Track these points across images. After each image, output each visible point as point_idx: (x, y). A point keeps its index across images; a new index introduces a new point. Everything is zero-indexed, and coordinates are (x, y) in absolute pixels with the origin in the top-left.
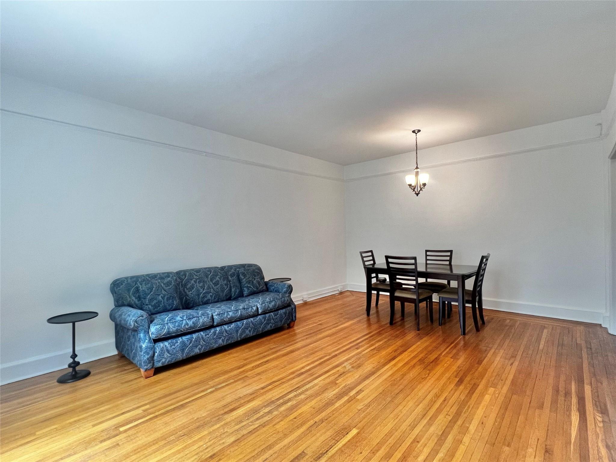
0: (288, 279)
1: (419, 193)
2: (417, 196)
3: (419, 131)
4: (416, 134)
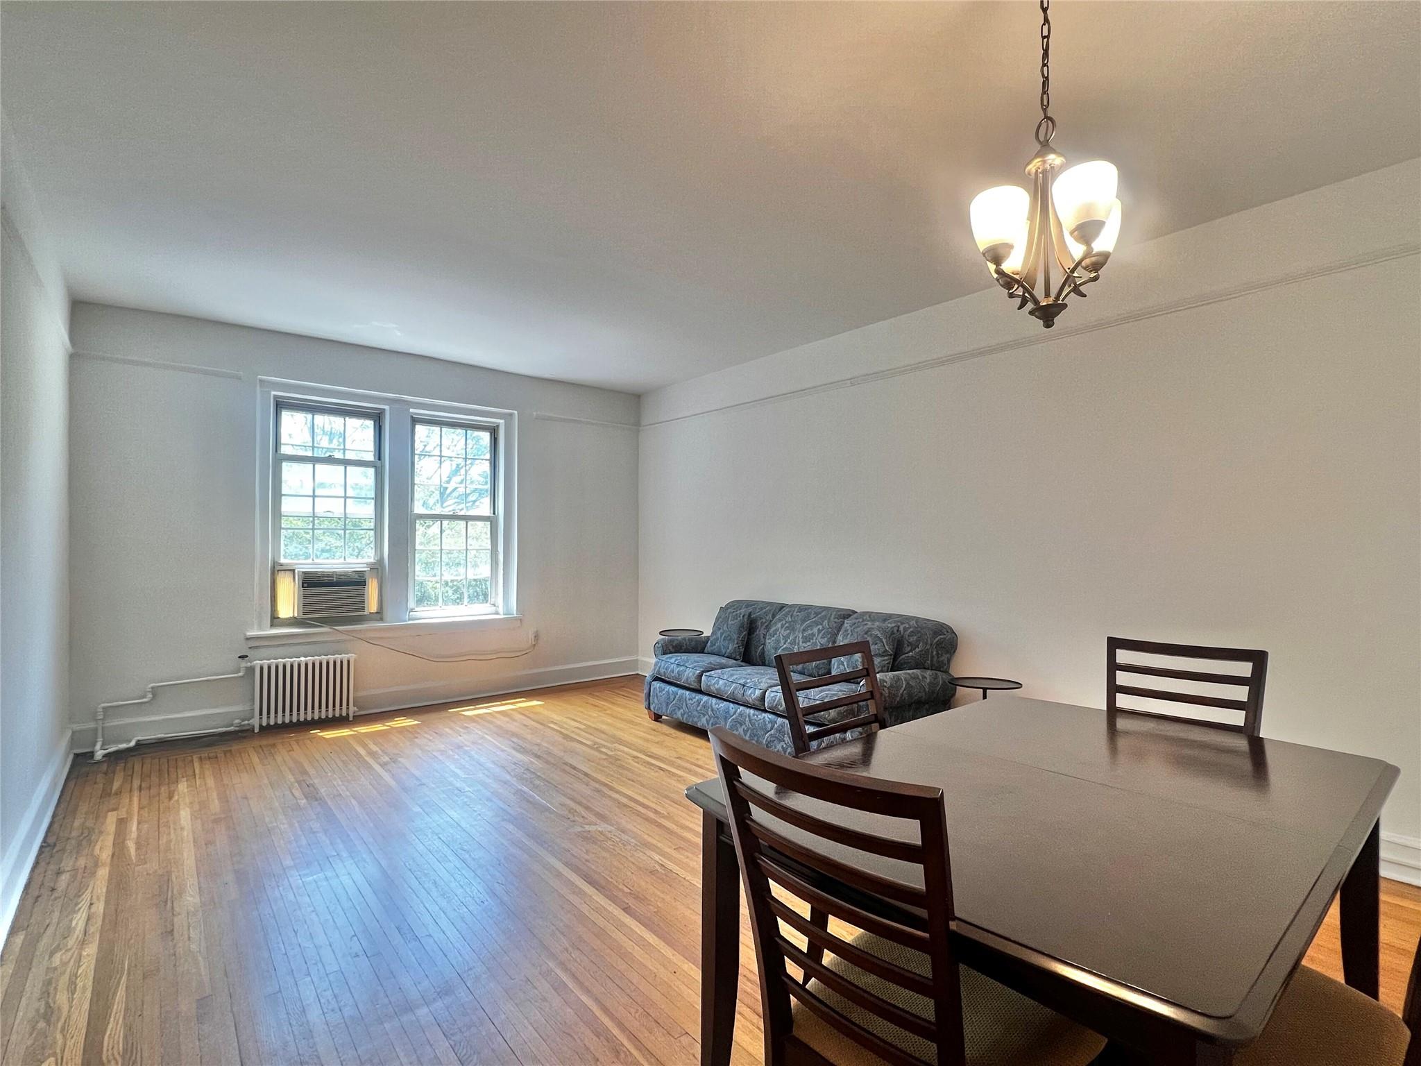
0: (1017, 686)
2: (1048, 324)
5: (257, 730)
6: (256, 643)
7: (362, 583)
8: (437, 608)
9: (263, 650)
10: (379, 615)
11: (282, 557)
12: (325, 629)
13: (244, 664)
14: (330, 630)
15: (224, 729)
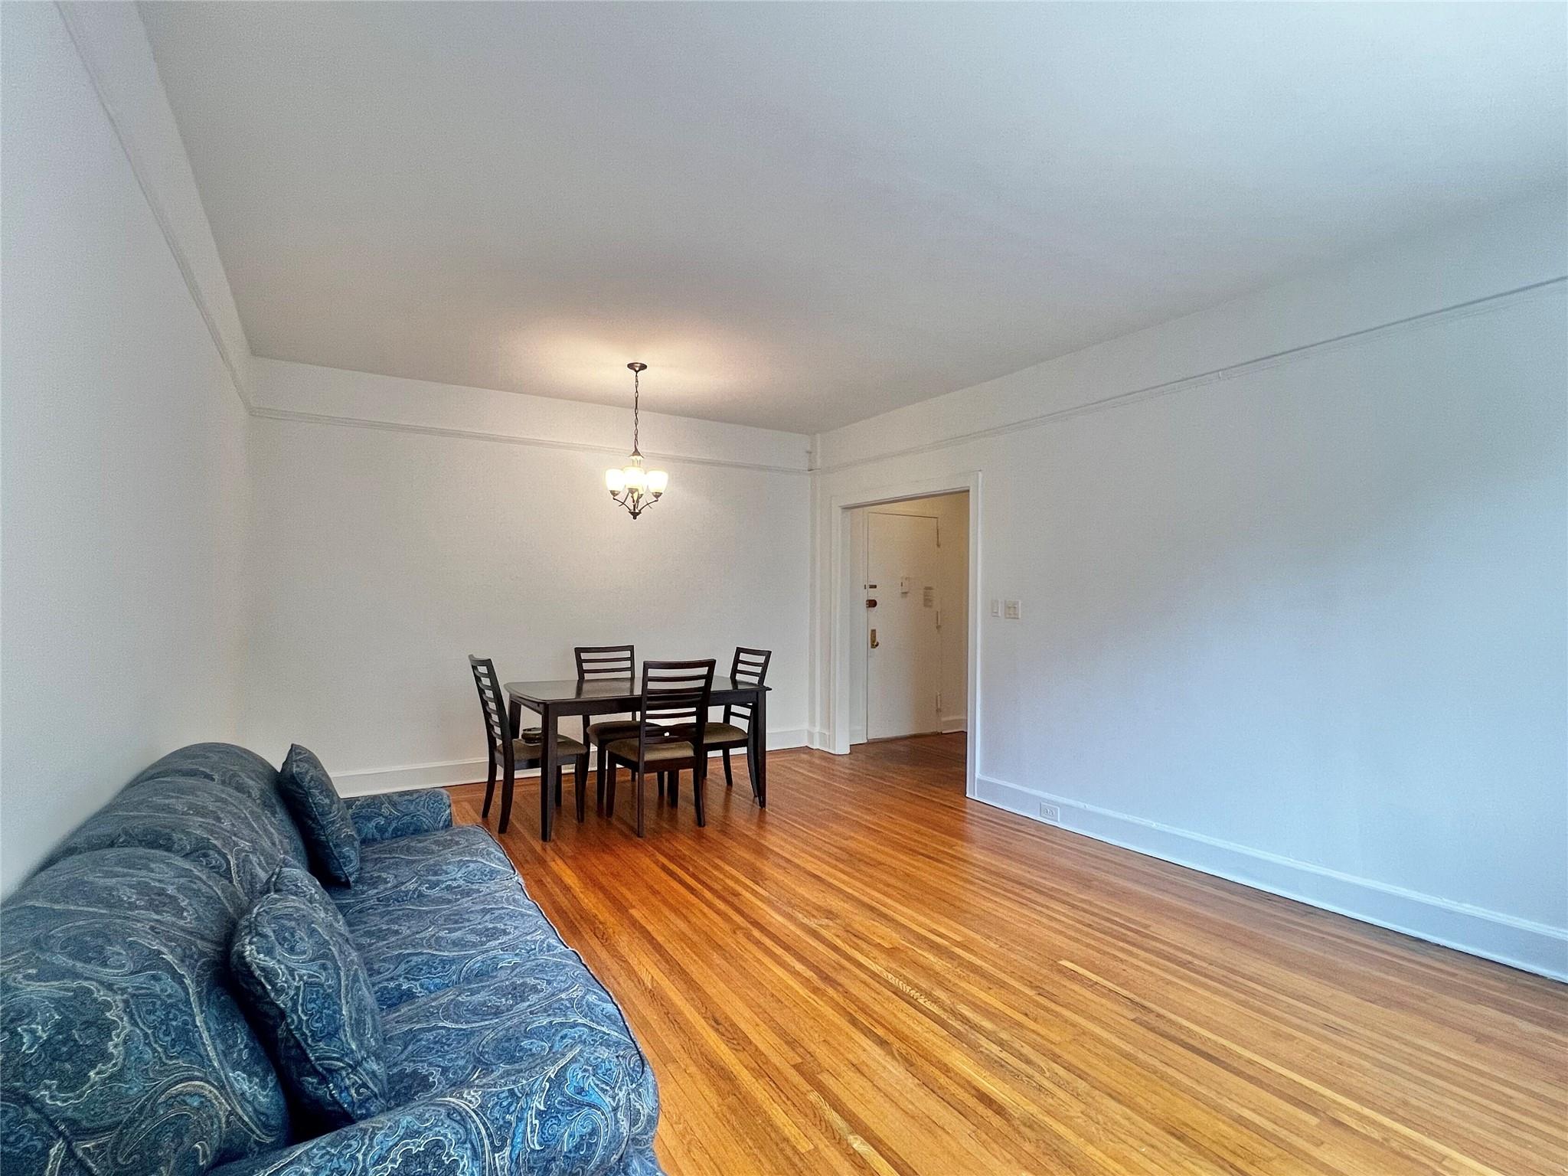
1: (638, 514)
2: (635, 518)
3: (643, 367)
4: (637, 372)
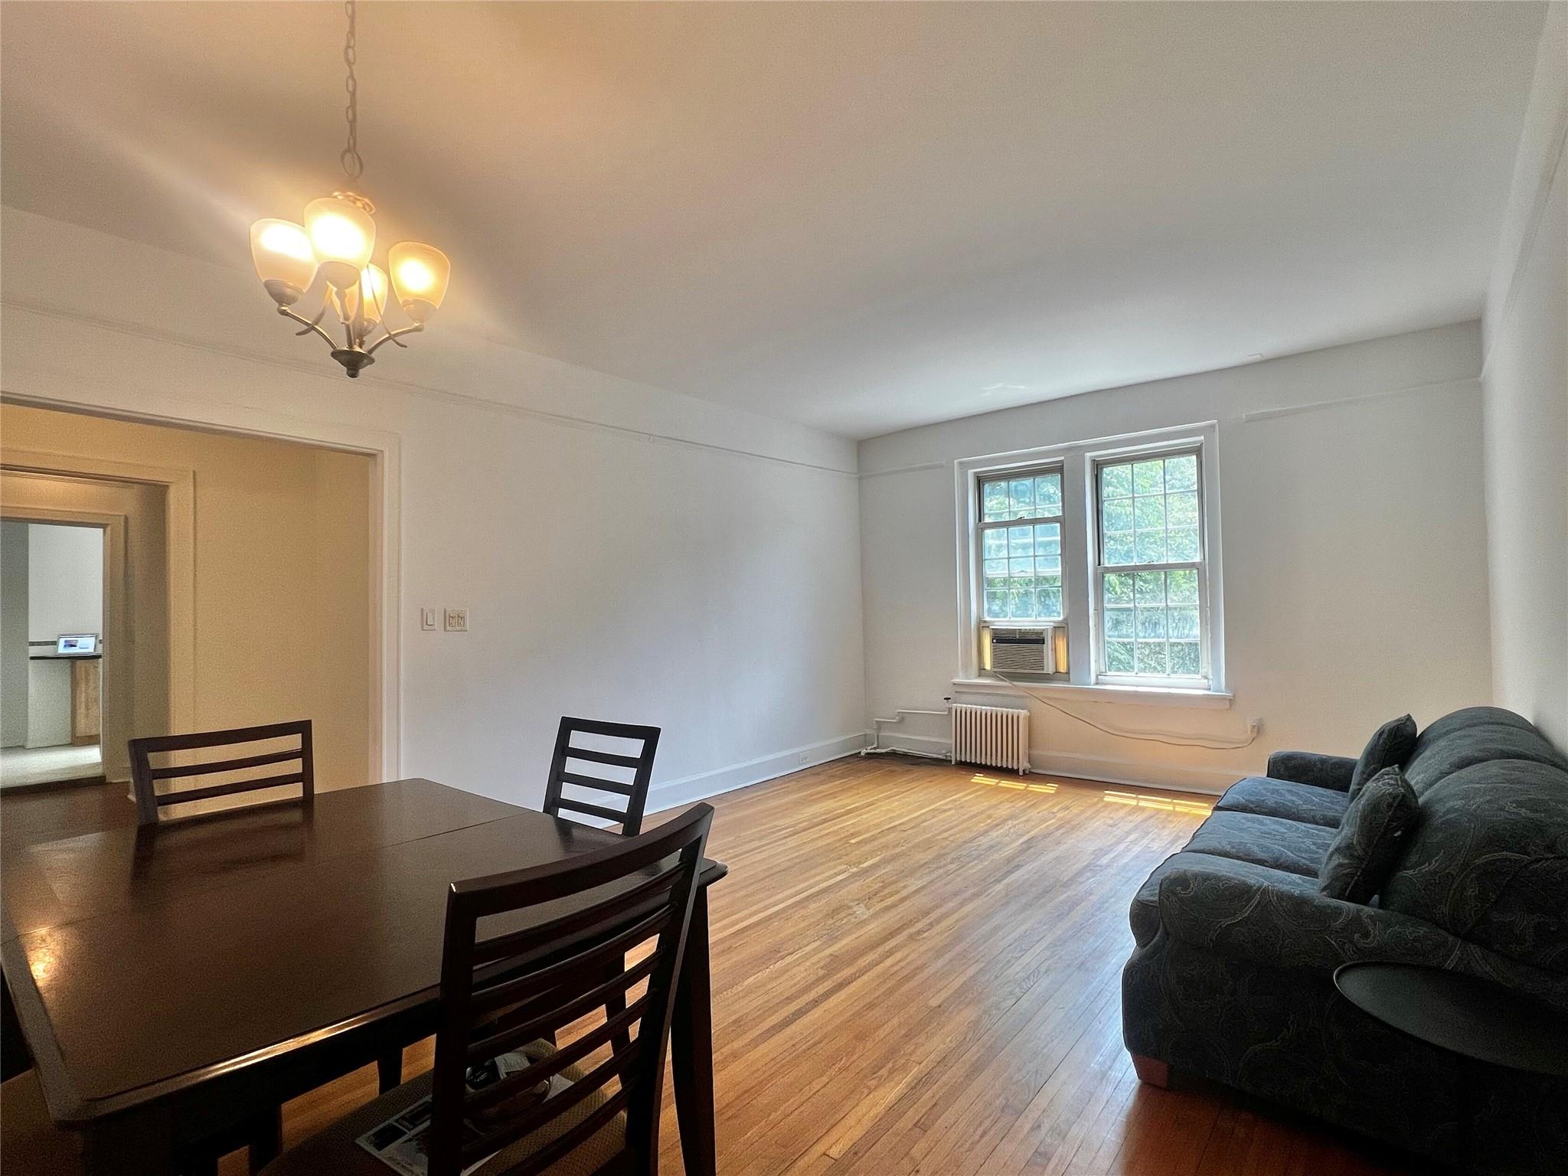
2: (353, 373)
5: (953, 763)
6: (961, 689)
7: (1042, 641)
8: (1134, 674)
9: (965, 696)
10: (1066, 676)
11: (986, 614)
12: (1006, 684)
13: (947, 705)
14: (1010, 685)
15: (935, 756)
